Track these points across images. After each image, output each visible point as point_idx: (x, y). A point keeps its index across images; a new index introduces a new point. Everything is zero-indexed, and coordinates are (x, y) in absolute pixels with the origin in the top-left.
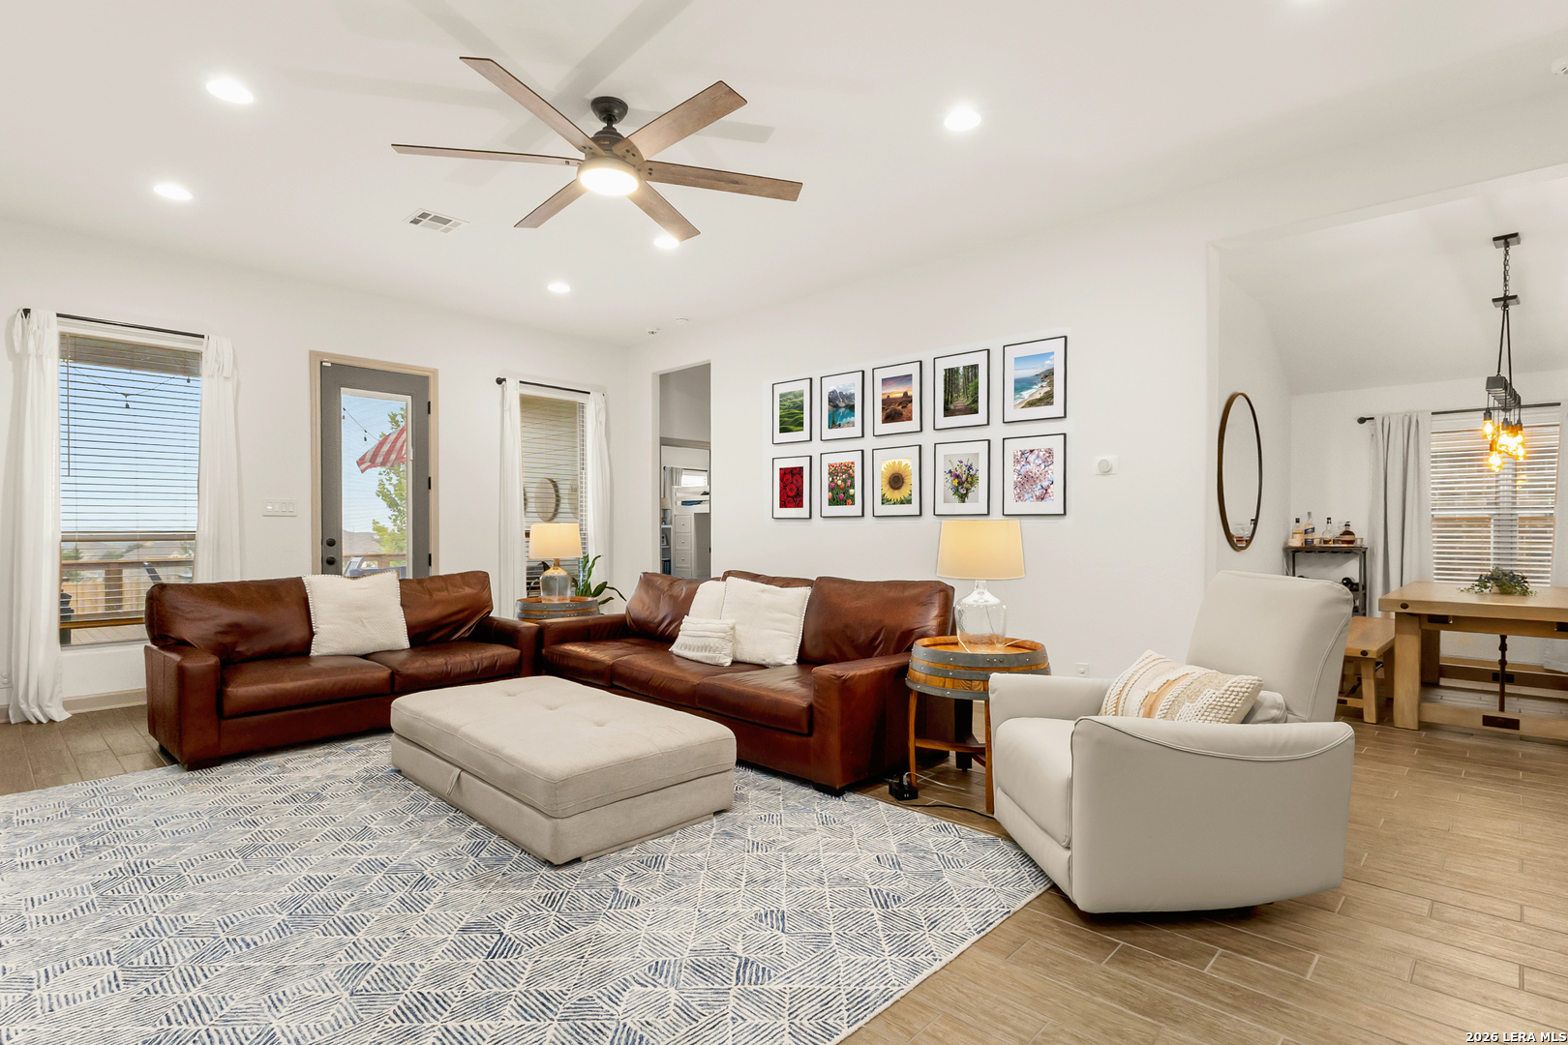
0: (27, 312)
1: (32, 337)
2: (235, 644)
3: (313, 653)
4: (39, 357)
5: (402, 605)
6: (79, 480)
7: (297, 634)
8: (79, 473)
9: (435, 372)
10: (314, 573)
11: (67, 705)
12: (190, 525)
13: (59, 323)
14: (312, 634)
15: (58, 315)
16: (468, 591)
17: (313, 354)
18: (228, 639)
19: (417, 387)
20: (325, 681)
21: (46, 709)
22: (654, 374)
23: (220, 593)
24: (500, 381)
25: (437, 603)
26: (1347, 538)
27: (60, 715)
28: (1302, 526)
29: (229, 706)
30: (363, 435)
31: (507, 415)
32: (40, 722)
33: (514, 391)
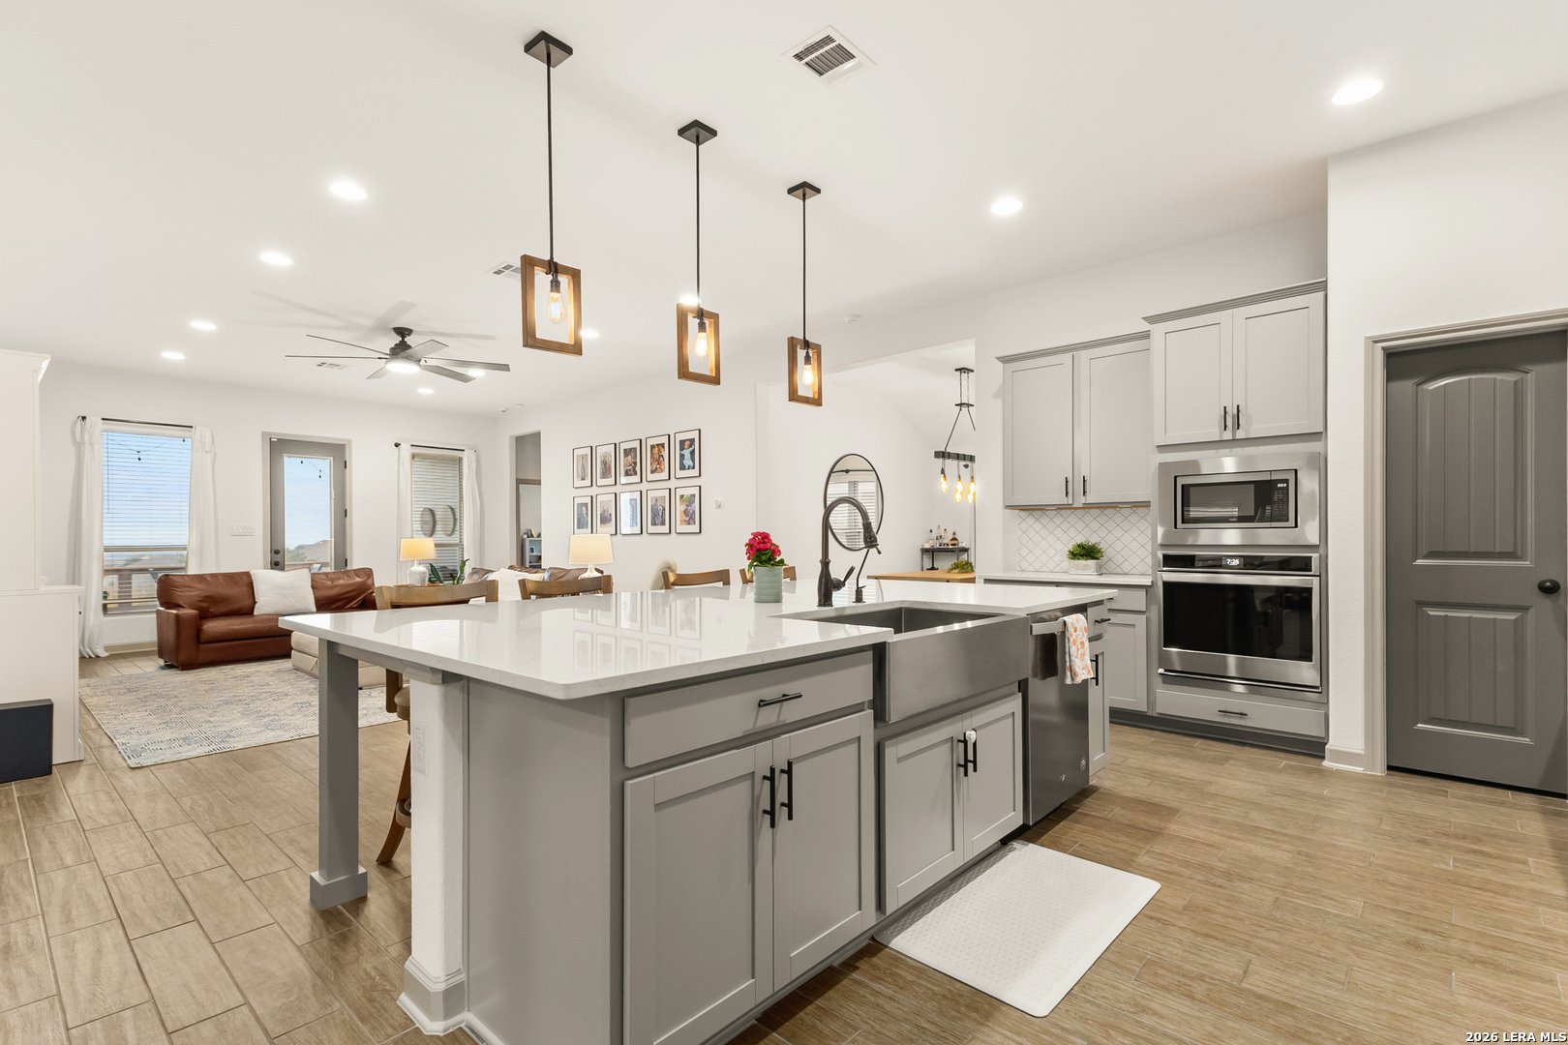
0: (84, 418)
1: (87, 433)
2: (209, 607)
3: (255, 613)
4: (91, 444)
5: (312, 587)
6: (114, 515)
7: (246, 603)
8: (114, 511)
9: (350, 441)
10: (265, 568)
11: (107, 649)
12: (184, 541)
13: (103, 424)
14: (255, 603)
15: (103, 419)
16: (358, 580)
17: (264, 434)
18: (205, 605)
19: (337, 452)
20: (259, 625)
21: (94, 650)
22: (511, 437)
23: (201, 578)
24: (397, 445)
25: (336, 586)
26: (954, 542)
27: (103, 654)
28: (934, 535)
29: (203, 637)
30: (319, 474)
31: (401, 467)
32: (91, 657)
33: (406, 450)
